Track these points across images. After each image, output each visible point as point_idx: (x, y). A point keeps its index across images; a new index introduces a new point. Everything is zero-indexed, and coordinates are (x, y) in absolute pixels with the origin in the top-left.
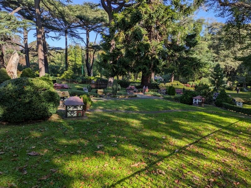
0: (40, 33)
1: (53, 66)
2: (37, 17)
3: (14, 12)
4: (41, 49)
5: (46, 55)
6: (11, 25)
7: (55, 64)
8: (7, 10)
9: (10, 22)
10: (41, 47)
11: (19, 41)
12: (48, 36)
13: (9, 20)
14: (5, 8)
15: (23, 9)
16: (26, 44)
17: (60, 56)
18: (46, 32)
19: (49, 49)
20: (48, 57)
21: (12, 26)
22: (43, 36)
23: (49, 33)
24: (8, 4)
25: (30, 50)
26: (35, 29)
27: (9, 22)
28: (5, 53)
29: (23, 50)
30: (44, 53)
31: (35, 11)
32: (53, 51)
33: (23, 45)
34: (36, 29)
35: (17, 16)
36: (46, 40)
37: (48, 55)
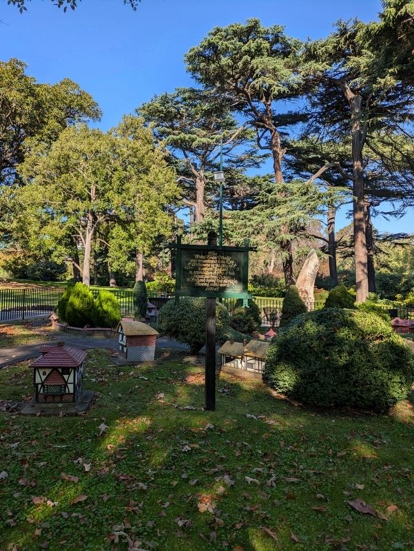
0: (361, 208)
1: (385, 276)
2: (357, 177)
3: (314, 177)
4: (362, 242)
5: (372, 253)
6: (308, 203)
7: (389, 272)
8: (302, 176)
9: (307, 196)
10: (361, 237)
11: (319, 230)
12: (376, 213)
13: (305, 194)
14: (300, 174)
15: (329, 169)
16: (332, 235)
17: (401, 253)
18: (372, 204)
19: (377, 240)
20: (374, 257)
21: (309, 205)
22: (367, 214)
23: (378, 205)
24: (304, 165)
25: (339, 245)
26: (350, 202)
27: (304, 198)
28: (295, 256)
29: (324, 247)
30: (368, 250)
31: (352, 166)
32: (387, 244)
33: (326, 236)
34: (354, 201)
35: (319, 184)
36: (373, 221)
37: (375, 253)
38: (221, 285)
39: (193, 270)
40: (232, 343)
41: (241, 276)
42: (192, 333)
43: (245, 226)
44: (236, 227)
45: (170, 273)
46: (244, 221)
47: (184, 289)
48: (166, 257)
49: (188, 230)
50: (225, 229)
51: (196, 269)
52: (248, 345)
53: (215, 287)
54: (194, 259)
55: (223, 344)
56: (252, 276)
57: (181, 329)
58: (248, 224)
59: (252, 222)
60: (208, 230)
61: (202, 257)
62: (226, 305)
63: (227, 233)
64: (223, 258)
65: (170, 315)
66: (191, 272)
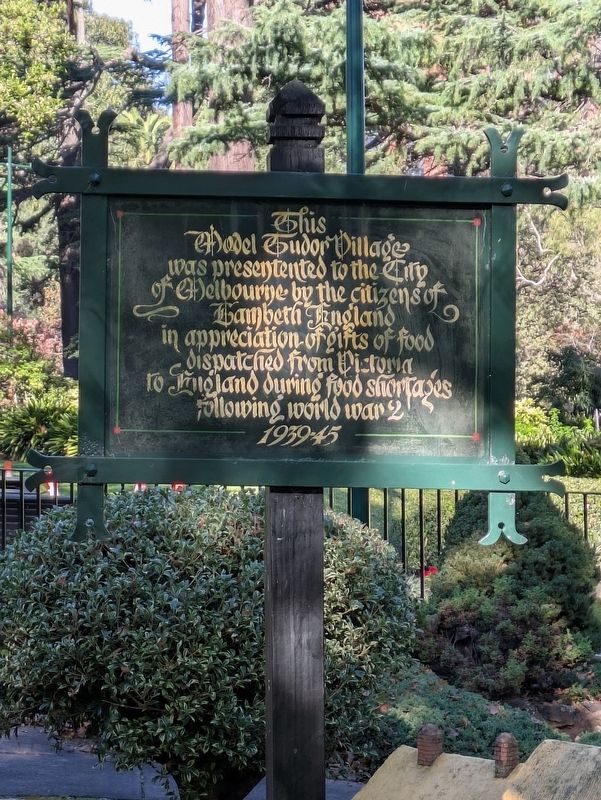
38: (353, 412)
39: (182, 326)
40: (426, 761)
41: (476, 354)
42: (187, 706)
43: (504, 54)
44: (445, 63)
45: (52, 348)
46: (492, 23)
47: (130, 437)
48: (26, 251)
49: (160, 80)
50: (379, 75)
51: (201, 315)
52: (524, 770)
53: (318, 424)
54: (191, 254)
55: (373, 765)
56: (551, 356)
57: (121, 678)
58: (521, 37)
59: (543, 30)
60: (280, 79)
61: (235, 244)
62: (395, 532)
63: (395, 100)
64: (361, 246)
65: (51, 600)
66: (169, 337)
